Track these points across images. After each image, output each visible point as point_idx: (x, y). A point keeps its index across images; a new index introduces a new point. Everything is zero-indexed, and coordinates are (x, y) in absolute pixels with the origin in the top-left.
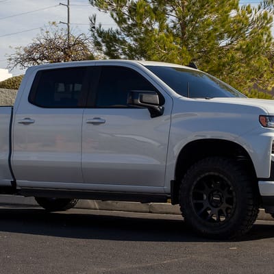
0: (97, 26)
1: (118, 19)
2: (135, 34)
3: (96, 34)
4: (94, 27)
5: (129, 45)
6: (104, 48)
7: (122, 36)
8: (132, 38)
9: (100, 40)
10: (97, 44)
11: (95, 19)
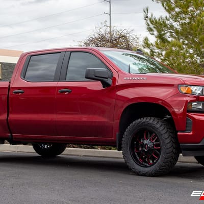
0: (149, 15)
1: (167, 8)
2: (181, 19)
3: (149, 22)
4: (147, 17)
5: (176, 29)
6: (156, 33)
7: (171, 22)
8: (178, 23)
9: (152, 26)
10: (150, 30)
11: (147, 10)
